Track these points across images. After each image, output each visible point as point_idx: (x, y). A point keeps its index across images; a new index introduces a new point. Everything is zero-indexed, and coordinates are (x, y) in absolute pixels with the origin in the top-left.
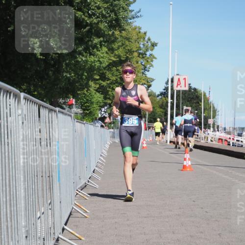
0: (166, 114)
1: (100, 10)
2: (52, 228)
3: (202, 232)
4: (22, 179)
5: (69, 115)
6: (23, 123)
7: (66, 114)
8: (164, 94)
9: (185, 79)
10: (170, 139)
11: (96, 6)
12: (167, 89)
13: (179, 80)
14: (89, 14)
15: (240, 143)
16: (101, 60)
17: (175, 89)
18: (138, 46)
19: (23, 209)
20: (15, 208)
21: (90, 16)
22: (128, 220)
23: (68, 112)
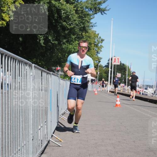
0: (108, 77)
1: (75, 22)
2: (46, 135)
3: (125, 140)
4: (32, 109)
5: (57, 76)
6: (33, 80)
7: (55, 75)
8: (107, 66)
9: (118, 59)
10: (110, 90)
11: (74, 20)
12: (108, 63)
13: (115, 59)
14: (69, 23)
15: (146, 93)
16: (75, 48)
17: (113, 64)
18: (94, 41)
19: (31, 125)
20: (27, 124)
21: (70, 25)
22: (86, 132)
23: (56, 75)
